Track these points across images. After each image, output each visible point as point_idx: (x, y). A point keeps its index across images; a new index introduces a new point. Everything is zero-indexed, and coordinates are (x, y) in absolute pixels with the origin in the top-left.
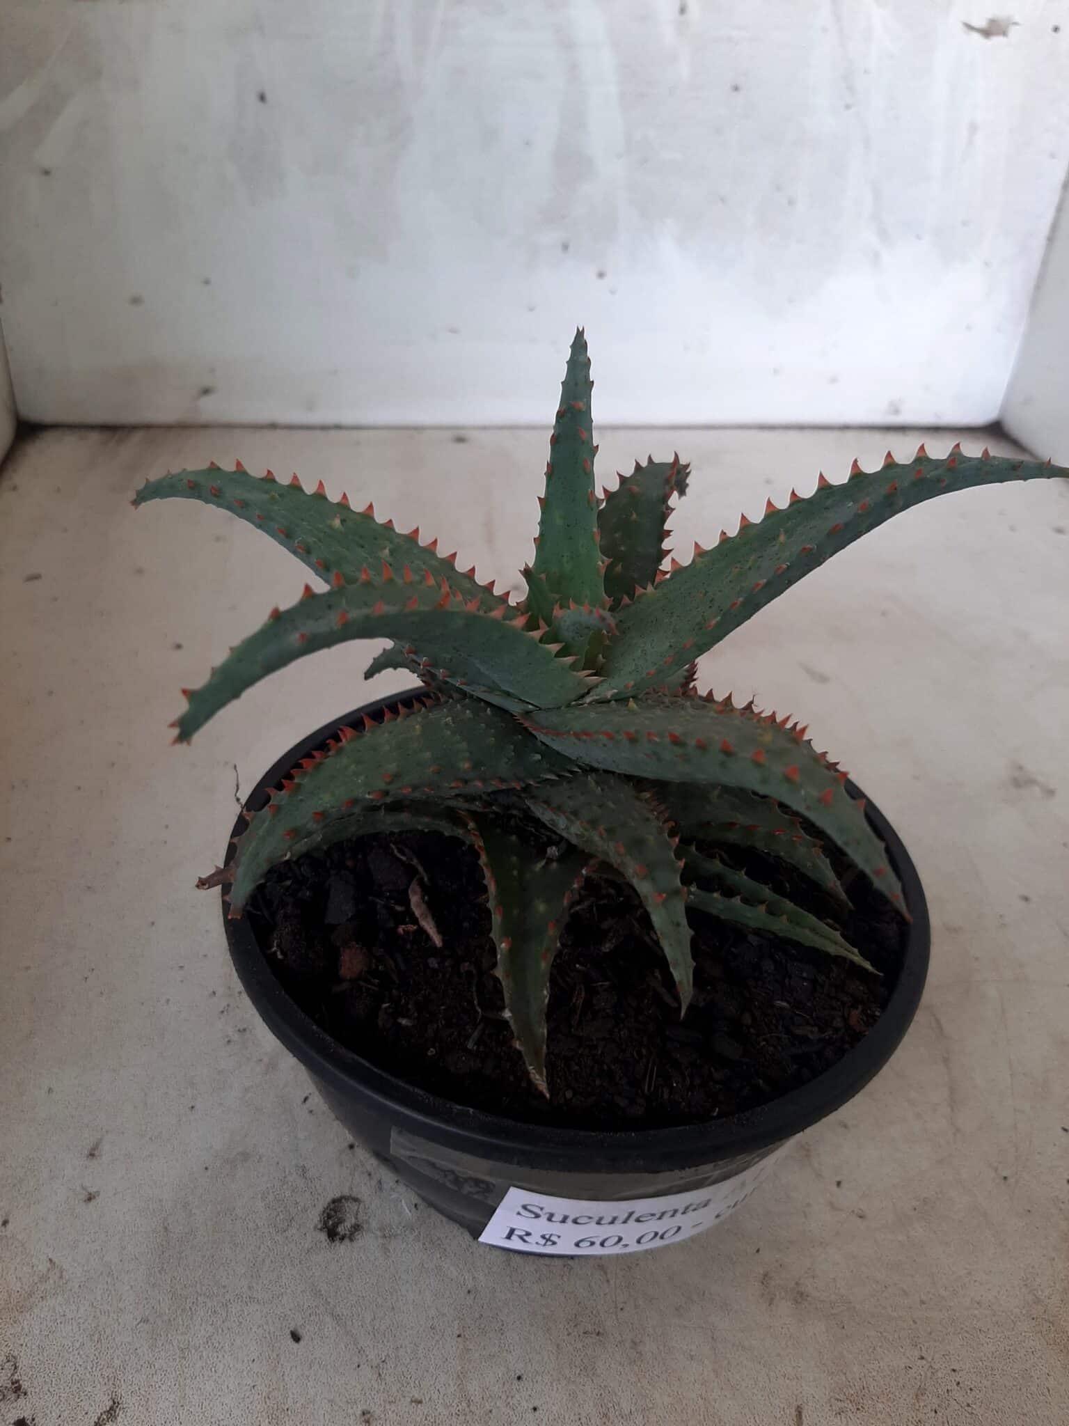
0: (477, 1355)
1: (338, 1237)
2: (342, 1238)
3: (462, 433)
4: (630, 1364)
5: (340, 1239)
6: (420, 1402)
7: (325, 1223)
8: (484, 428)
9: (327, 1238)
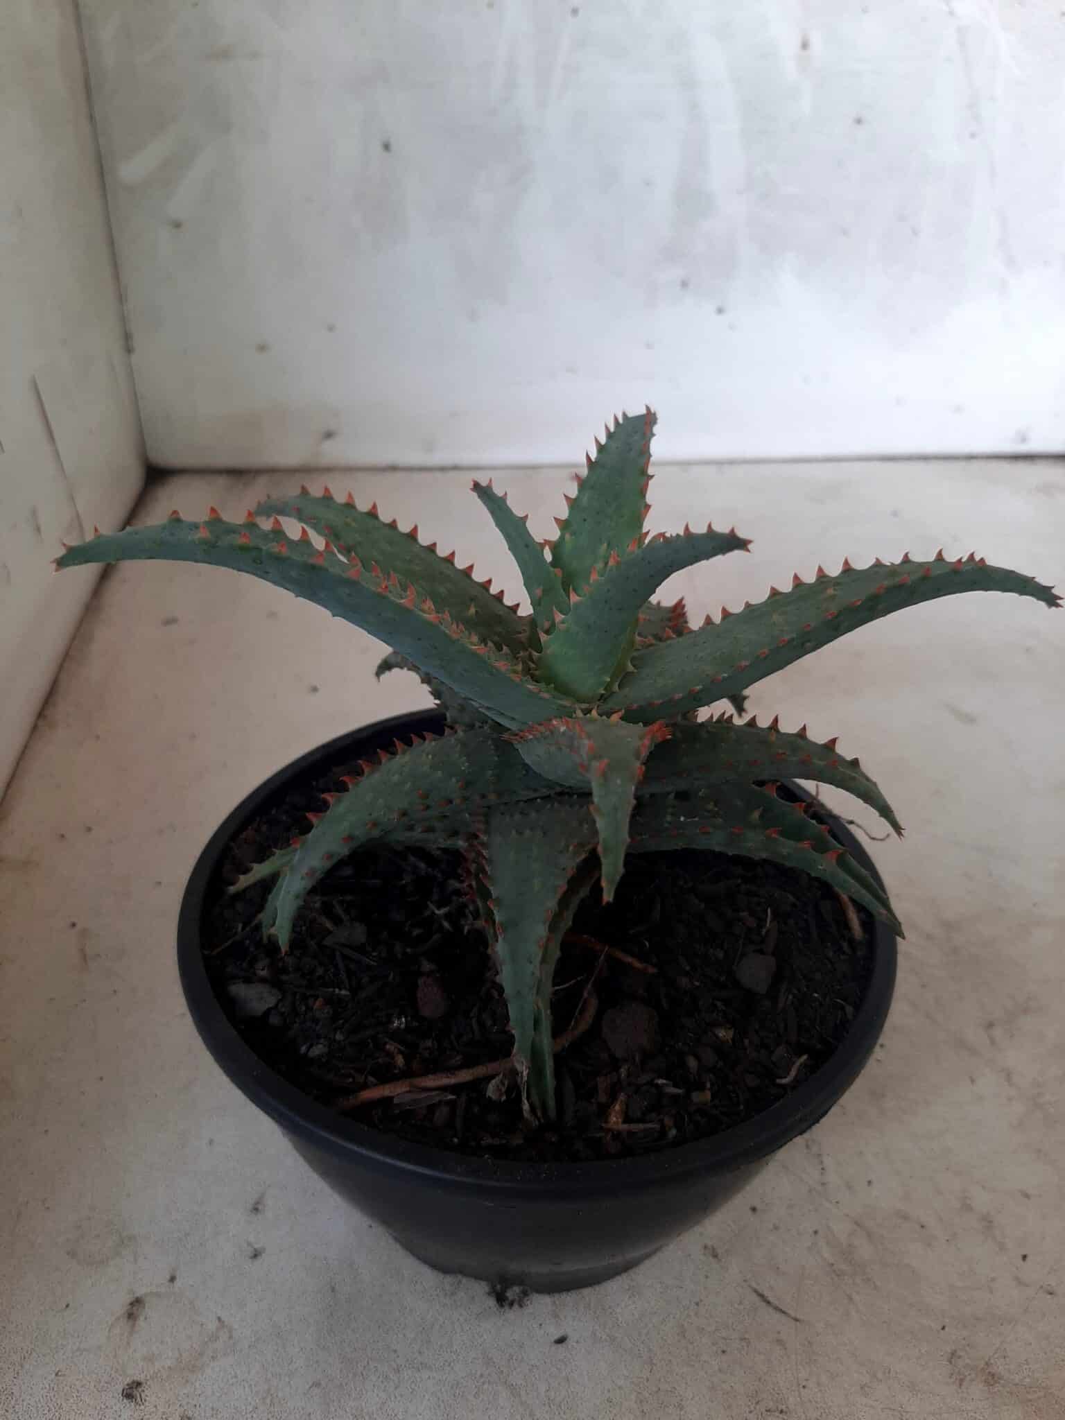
1: (507, 1302)
2: (511, 1304)
9: (495, 1303)
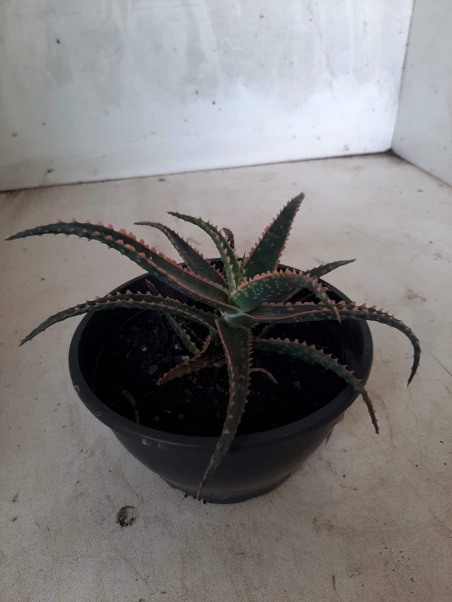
0: (189, 569)
3: (162, 177)
4: (258, 565)
5: (126, 525)
6: (165, 593)
7: (119, 519)
8: (172, 174)
